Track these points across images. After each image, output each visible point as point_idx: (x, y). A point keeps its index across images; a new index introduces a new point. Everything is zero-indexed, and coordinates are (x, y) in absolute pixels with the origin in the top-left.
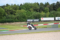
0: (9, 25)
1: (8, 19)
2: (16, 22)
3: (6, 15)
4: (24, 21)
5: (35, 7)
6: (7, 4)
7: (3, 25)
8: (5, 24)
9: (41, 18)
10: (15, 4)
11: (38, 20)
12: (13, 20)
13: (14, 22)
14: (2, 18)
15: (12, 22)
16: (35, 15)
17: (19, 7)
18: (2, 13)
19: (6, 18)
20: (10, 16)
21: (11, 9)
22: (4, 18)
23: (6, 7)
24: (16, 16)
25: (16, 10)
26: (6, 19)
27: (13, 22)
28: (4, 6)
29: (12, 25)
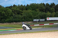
0: (16, 25)
1: (15, 19)
4: (30, 21)
5: (41, 7)
6: (14, 5)
9: (47, 18)
10: (22, 5)
11: (44, 20)
12: (20, 20)
13: (21, 22)
14: (9, 18)
16: (41, 15)
19: (13, 18)
20: (17, 16)
22: (11, 18)
23: (13, 8)
24: (23, 16)
25: (23, 10)
26: (13, 19)
28: (11, 7)
29: (19, 25)
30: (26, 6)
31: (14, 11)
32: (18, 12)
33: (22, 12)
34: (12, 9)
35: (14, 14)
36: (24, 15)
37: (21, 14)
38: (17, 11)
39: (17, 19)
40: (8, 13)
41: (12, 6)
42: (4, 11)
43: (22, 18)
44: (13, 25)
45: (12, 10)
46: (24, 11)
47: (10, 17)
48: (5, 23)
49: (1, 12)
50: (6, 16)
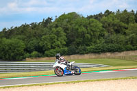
0: (112, 58)
1: (110, 45)
2: (128, 50)
3: (104, 35)
6: (107, 11)
7: (98, 58)
8: (102, 55)
10: (125, 11)
12: (122, 46)
13: (123, 51)
14: (95, 42)
15: (120, 50)
17: (134, 17)
18: (96, 31)
19: (106, 42)
20: (114, 37)
21: (117, 21)
22: (100, 43)
23: (104, 17)
24: (128, 37)
25: (128, 23)
26: (105, 44)
27: (120, 52)
28: (100, 15)
29: (120, 58)
30: (135, 12)
31: (107, 26)
32: (116, 28)
33: (127, 29)
34: (102, 20)
35: (106, 34)
36: (131, 35)
37: (125, 33)
38: (114, 25)
39: (115, 45)
40: (94, 31)
41: (103, 13)
42: (84, 26)
43: (127, 42)
44: (104, 58)
45: (102, 22)
46: (132, 25)
47: (98, 41)
48: (87, 53)
49: (77, 29)
50: (89, 37)
